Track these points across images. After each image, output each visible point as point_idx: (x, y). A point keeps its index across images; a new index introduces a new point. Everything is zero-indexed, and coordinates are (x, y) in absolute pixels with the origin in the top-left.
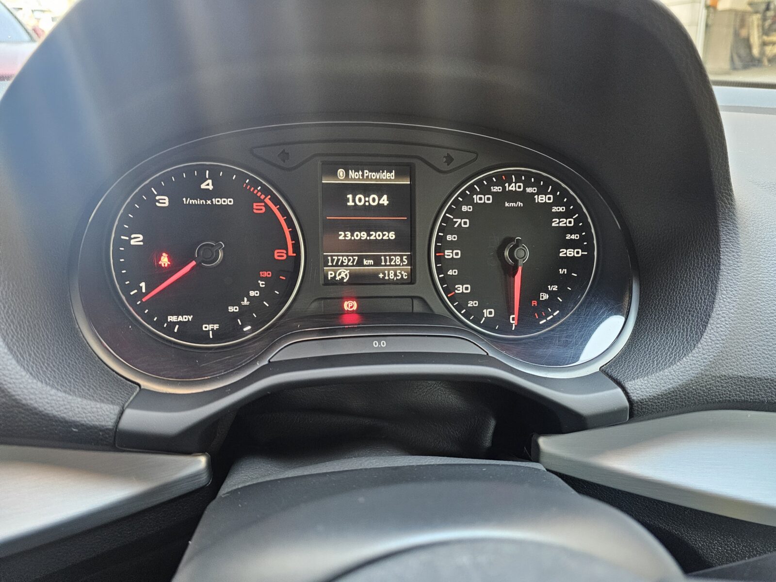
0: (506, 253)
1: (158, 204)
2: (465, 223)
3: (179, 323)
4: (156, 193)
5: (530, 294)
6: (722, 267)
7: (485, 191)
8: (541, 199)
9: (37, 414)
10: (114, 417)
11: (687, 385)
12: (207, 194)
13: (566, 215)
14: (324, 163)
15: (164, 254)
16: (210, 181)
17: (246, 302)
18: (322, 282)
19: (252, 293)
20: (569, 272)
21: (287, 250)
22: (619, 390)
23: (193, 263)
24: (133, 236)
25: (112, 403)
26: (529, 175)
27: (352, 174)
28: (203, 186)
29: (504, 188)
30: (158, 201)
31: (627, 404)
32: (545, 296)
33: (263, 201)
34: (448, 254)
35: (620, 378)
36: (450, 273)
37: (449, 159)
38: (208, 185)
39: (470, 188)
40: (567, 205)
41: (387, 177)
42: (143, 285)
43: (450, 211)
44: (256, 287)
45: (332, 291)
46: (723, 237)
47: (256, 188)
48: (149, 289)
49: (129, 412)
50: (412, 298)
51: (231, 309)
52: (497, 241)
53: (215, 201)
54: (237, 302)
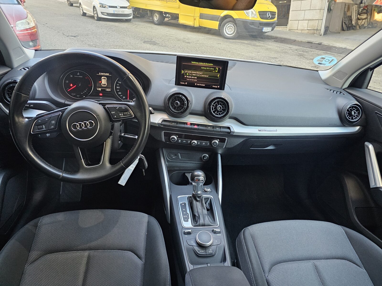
1: (71, 76)
2: (120, 83)
10: (64, 102)
12: (78, 75)
14: (97, 72)
15: (71, 84)
18: (96, 90)
19: (85, 91)
21: (91, 85)
23: (76, 86)
24: (66, 81)
27: (102, 74)
34: (117, 87)
36: (118, 90)
38: (78, 74)
41: (108, 74)
42: (68, 88)
43: (118, 80)
44: (86, 90)
47: (86, 75)
50: (111, 94)
53: (79, 76)
54: (83, 92)
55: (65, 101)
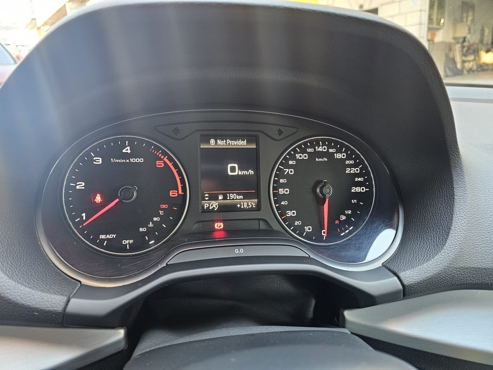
0: (318, 190)
1: (94, 163)
2: (291, 172)
3: (108, 239)
4: (93, 155)
5: (334, 216)
6: (456, 197)
7: (303, 151)
8: (339, 156)
9: (11, 303)
10: (63, 304)
11: (439, 274)
12: (127, 156)
13: (355, 166)
14: (201, 135)
15: (98, 195)
16: (128, 148)
17: (151, 225)
18: (200, 211)
19: (155, 219)
20: (358, 202)
21: (177, 190)
22: (396, 278)
23: (117, 200)
24: (78, 183)
25: (62, 295)
26: (330, 141)
27: (219, 142)
28: (124, 151)
29: (315, 149)
30: (95, 161)
31: (401, 287)
32: (343, 218)
33: (162, 160)
34: (281, 191)
35: (395, 270)
36: (283, 203)
37: (280, 132)
39: (294, 150)
40: (355, 159)
41: (242, 144)
42: (84, 215)
43: (281, 164)
44: (158, 215)
45: (207, 217)
46: (455, 178)
47: (158, 152)
48: (88, 218)
49: (73, 301)
50: (259, 219)
51: (141, 230)
52: (312, 183)
53: (132, 160)
54: (145, 225)
55: (65, 299)
